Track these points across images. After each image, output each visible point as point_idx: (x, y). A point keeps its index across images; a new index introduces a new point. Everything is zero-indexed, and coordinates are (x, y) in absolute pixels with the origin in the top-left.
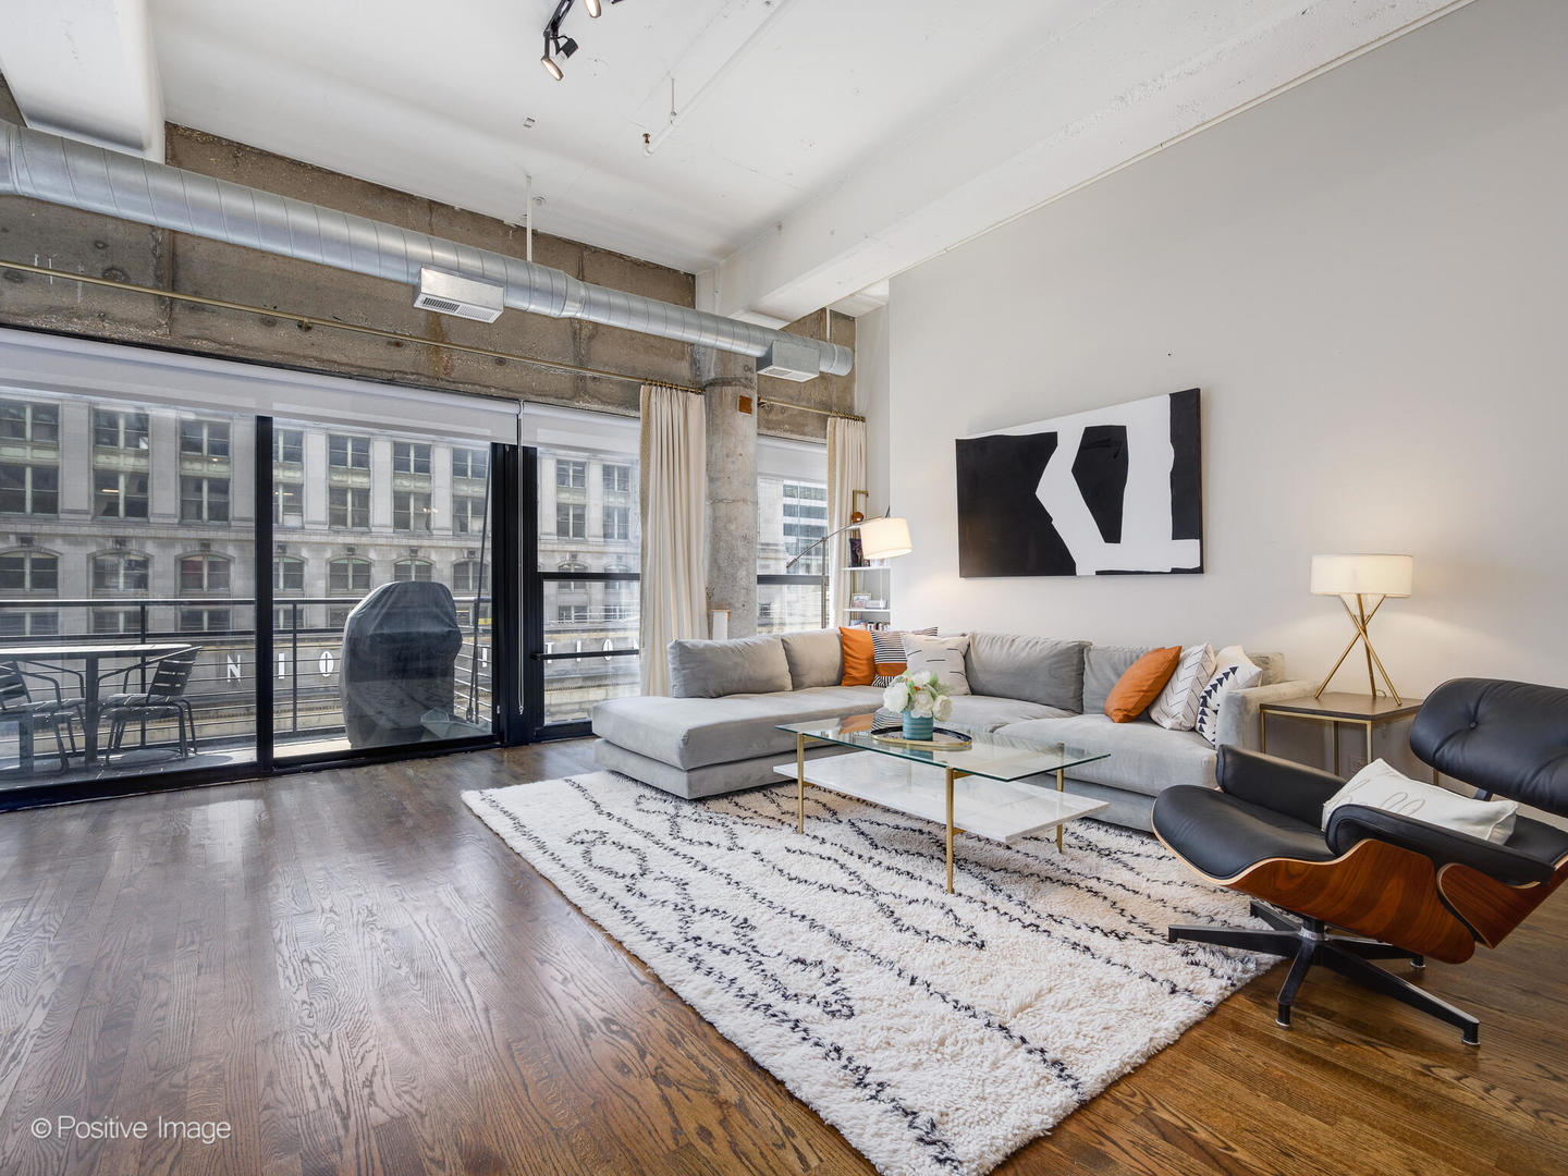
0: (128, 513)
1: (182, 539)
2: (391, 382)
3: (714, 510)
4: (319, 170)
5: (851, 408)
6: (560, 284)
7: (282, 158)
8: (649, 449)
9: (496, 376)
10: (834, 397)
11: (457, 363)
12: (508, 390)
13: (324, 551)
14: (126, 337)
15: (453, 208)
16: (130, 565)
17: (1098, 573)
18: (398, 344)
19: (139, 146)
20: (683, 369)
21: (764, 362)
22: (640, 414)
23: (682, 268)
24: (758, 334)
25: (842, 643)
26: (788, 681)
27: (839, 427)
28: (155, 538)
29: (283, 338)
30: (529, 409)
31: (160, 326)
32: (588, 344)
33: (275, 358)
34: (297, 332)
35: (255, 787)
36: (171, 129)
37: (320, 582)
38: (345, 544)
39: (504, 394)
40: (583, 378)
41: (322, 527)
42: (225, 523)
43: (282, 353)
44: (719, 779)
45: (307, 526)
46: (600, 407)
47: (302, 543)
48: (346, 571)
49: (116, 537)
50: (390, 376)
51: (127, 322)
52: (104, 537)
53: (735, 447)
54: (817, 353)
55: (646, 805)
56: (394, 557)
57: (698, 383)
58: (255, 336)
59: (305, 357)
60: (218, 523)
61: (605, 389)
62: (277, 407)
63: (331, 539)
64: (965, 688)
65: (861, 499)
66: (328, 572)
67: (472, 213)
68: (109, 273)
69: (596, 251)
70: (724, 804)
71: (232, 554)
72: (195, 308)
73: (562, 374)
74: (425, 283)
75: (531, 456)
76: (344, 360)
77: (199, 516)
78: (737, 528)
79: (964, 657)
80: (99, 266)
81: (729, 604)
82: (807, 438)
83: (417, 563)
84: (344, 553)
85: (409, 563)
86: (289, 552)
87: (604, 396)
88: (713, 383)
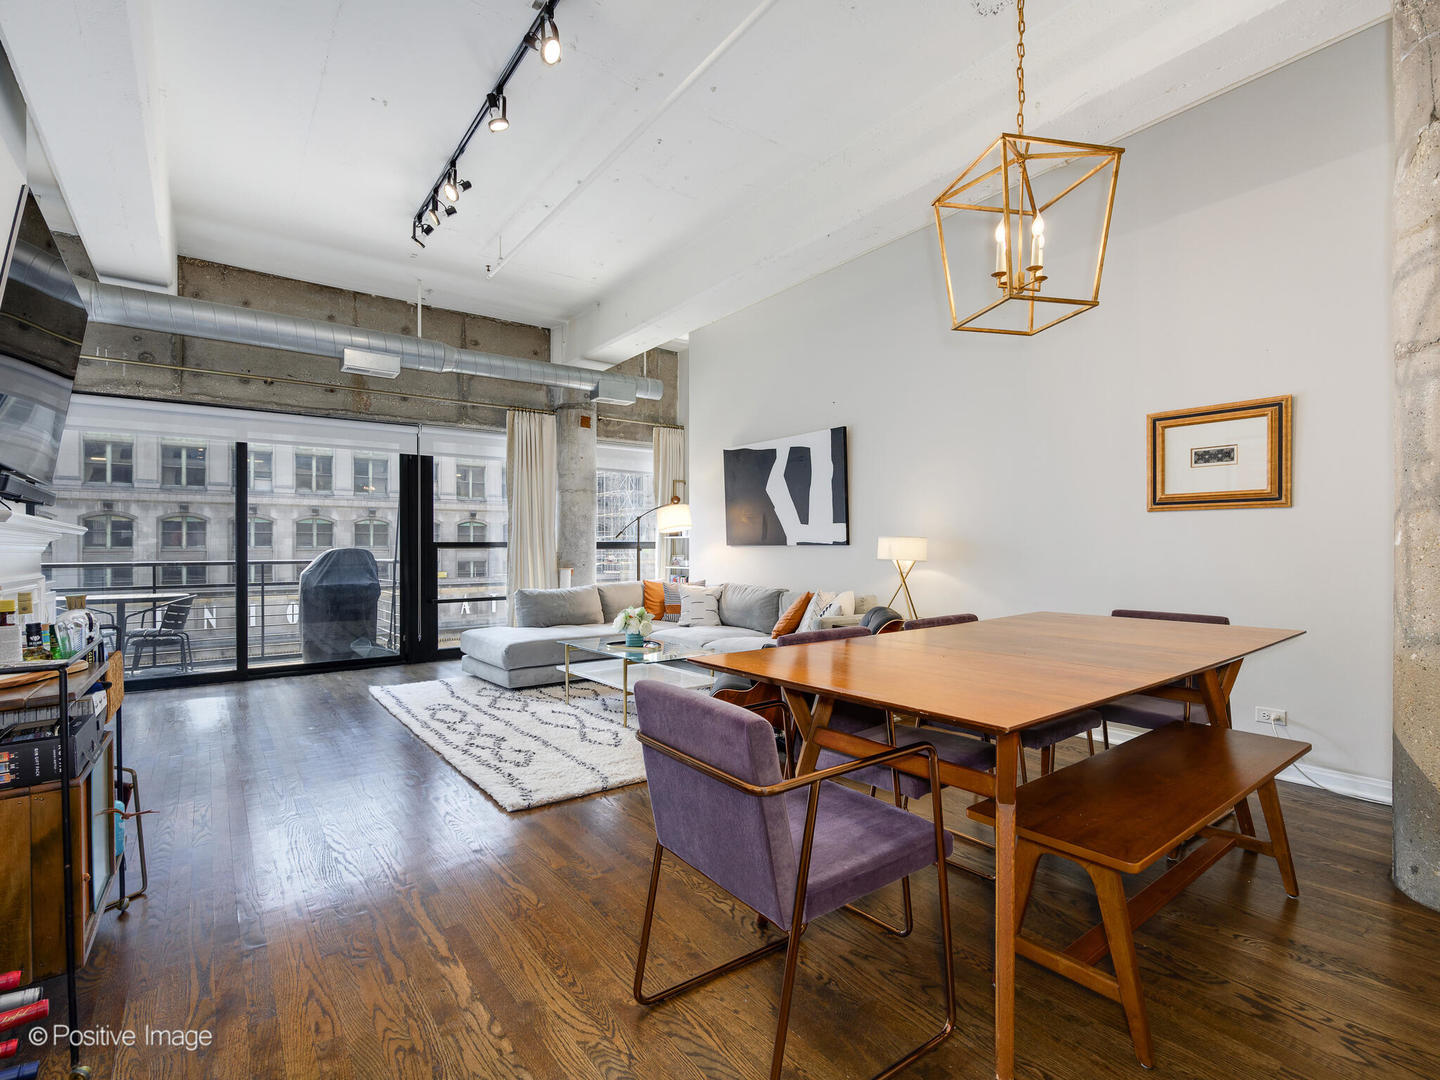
0: (115, 478)
1: (164, 502)
2: (327, 416)
3: (562, 496)
4: (278, 278)
5: (675, 418)
6: (440, 353)
7: (254, 272)
8: (513, 455)
9: (404, 409)
10: (660, 411)
11: (374, 401)
12: (410, 418)
13: (292, 512)
14: (153, 396)
15: (370, 295)
16: (116, 526)
17: (798, 544)
18: (332, 391)
19: (165, 286)
20: (541, 397)
21: (594, 394)
22: (507, 430)
23: (541, 326)
24: (588, 376)
25: (644, 592)
26: (601, 617)
27: (663, 434)
28: (138, 501)
29: (255, 390)
30: (425, 430)
31: (175, 387)
32: (469, 384)
33: (247, 404)
34: (263, 386)
35: (236, 686)
36: (183, 261)
37: (287, 540)
38: (310, 507)
39: (408, 420)
40: (465, 407)
41: (289, 491)
42: (201, 487)
43: (254, 401)
44: (530, 677)
45: (275, 490)
46: (479, 427)
47: (272, 505)
48: (311, 530)
49: (103, 500)
50: (327, 412)
51: (154, 386)
52: (93, 500)
53: (578, 452)
54: (635, 387)
55: (484, 693)
56: (354, 517)
57: (552, 406)
58: (235, 390)
59: (269, 403)
60: (196, 487)
61: (482, 414)
62: (250, 435)
63: (298, 501)
64: (717, 621)
65: (680, 486)
66: (295, 530)
67: (384, 298)
68: (143, 357)
69: (474, 317)
70: (534, 692)
71: (208, 516)
72: (196, 375)
73: (449, 405)
74: (346, 358)
75: (428, 462)
76: (296, 404)
77: (178, 482)
78: (579, 510)
79: (718, 601)
80: (137, 352)
81: (573, 564)
82: (638, 442)
83: (375, 523)
84: (309, 514)
85: (368, 522)
86: (260, 513)
87: (481, 418)
88: (561, 407)
